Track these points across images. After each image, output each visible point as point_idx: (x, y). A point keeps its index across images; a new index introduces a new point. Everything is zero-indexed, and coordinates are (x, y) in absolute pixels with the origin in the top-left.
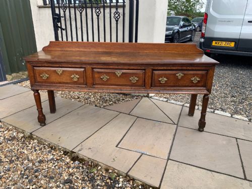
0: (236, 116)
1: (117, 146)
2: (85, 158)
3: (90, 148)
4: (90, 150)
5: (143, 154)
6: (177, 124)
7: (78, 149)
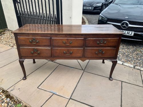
0: (126, 64)
1: (38, 88)
2: (14, 96)
3: (19, 89)
4: (19, 90)
5: (54, 94)
6: (84, 70)
7: (11, 90)
